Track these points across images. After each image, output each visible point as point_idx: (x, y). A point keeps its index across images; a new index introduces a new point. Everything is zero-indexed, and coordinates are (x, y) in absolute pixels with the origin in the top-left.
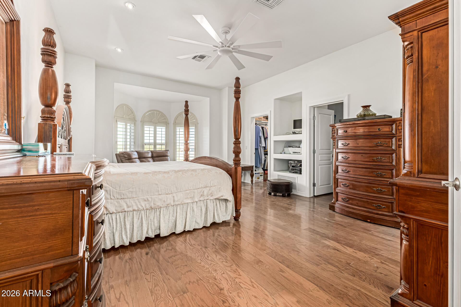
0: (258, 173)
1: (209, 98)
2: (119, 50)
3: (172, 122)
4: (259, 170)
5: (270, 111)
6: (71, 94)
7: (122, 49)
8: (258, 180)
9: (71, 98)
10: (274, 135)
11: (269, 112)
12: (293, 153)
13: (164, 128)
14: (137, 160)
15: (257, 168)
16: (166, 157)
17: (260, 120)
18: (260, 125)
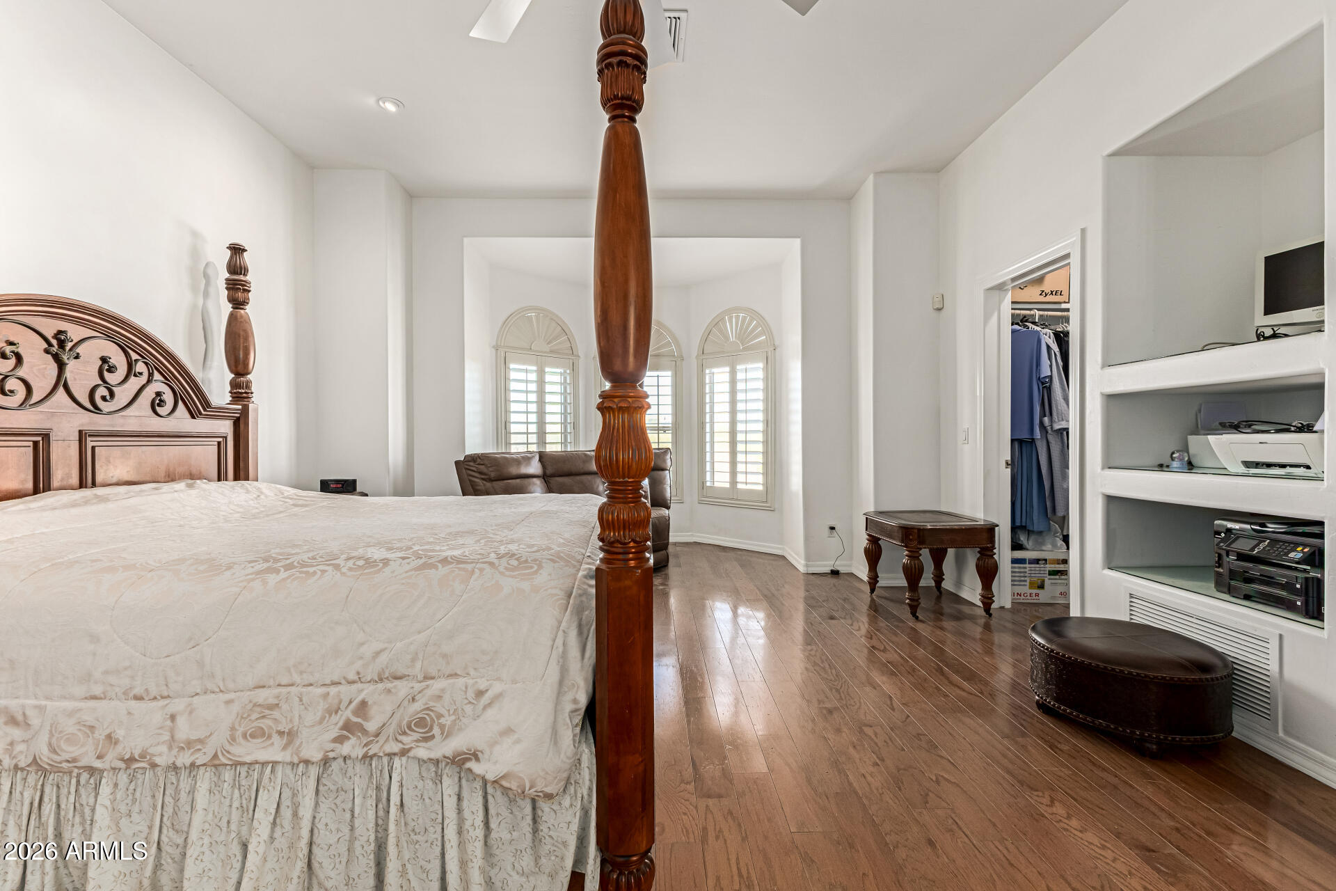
0: (1037, 561)
1: (798, 241)
2: (391, 107)
3: (695, 353)
4: (1043, 544)
5: (1083, 231)
6: (248, 278)
7: (397, 103)
8: (1034, 591)
9: (249, 291)
10: (1107, 364)
11: (1076, 238)
12: (1243, 470)
13: (669, 373)
14: (537, 481)
15: (1033, 537)
16: (661, 472)
17: (1050, 298)
18: (1044, 326)
